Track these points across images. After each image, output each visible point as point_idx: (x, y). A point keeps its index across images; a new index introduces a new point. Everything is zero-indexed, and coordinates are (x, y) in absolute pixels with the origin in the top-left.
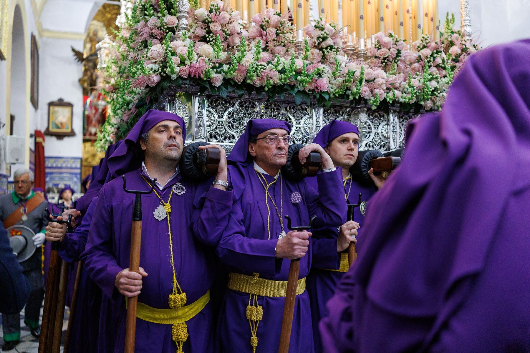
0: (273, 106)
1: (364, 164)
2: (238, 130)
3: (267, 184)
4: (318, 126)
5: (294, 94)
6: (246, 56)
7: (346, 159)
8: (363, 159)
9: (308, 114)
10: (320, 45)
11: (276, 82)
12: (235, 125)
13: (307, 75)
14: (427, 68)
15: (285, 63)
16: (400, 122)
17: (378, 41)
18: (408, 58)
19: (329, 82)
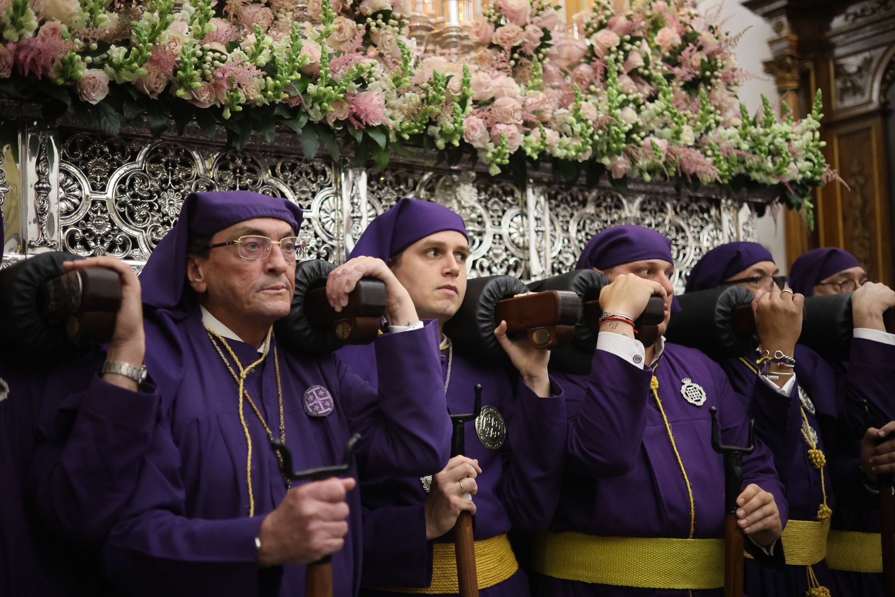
0: (239, 162)
1: (483, 311)
2: (148, 224)
3: (241, 368)
4: (357, 217)
5: (300, 131)
6: (170, 27)
7: (439, 299)
8: (482, 297)
9: (330, 185)
10: (357, 8)
11: (252, 98)
12: (139, 211)
13: (331, 83)
14: (615, 75)
15: (275, 47)
16: (551, 209)
17: (495, 5)
18: (566, 50)
19: (386, 101)
